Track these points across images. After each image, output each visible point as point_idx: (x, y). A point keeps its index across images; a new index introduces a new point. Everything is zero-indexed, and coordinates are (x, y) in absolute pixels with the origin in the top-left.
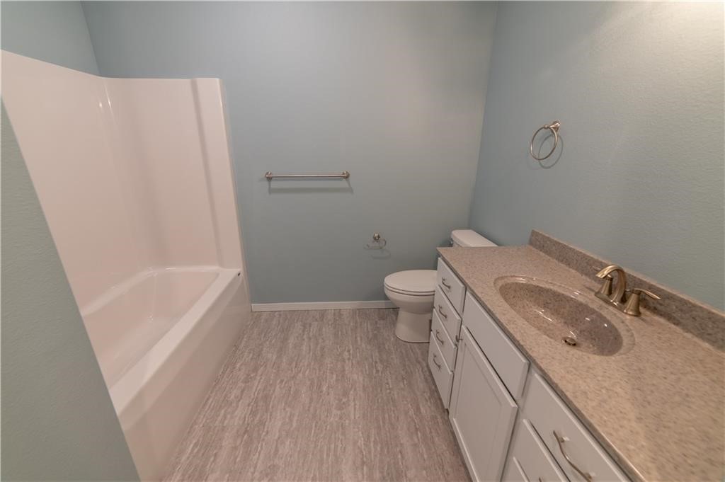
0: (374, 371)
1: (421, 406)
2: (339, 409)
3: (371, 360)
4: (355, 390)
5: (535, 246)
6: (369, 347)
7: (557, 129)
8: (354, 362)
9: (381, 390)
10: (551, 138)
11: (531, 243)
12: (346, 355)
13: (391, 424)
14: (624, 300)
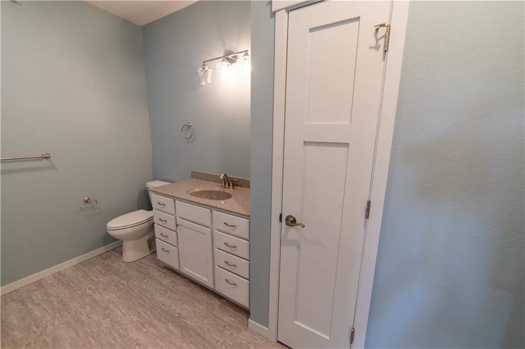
0: (121, 286)
1: (162, 282)
2: (107, 318)
3: (114, 283)
4: (112, 302)
5: (195, 178)
6: (107, 278)
7: (191, 125)
8: (100, 291)
9: (133, 291)
10: (189, 130)
11: (192, 177)
12: (89, 292)
13: (149, 299)
14: (229, 185)
